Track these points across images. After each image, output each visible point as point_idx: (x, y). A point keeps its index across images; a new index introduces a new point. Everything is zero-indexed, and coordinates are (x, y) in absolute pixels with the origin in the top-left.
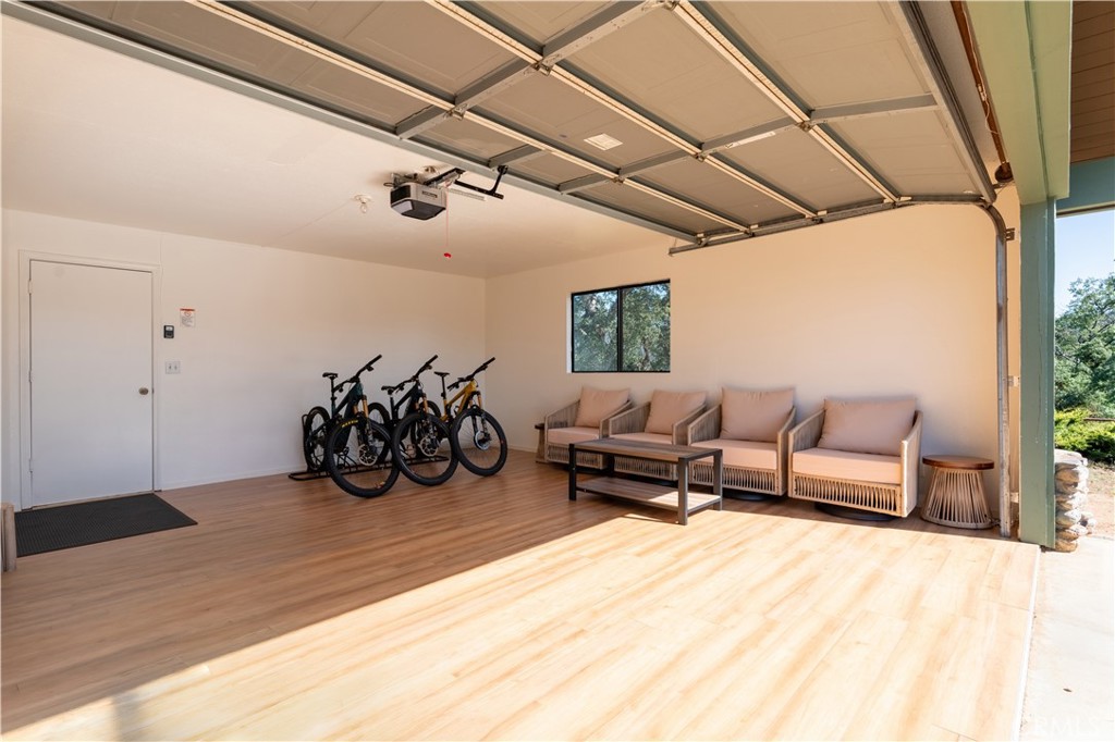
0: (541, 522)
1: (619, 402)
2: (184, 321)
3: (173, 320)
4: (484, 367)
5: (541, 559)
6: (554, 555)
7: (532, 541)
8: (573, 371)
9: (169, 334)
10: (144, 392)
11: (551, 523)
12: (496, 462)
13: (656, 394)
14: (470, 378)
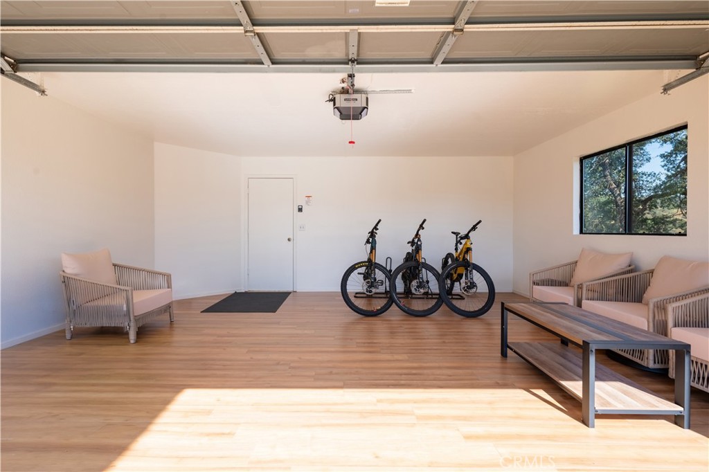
0: (439, 368)
1: (619, 265)
2: (307, 203)
3: (302, 202)
4: (474, 228)
5: (379, 401)
6: (393, 402)
7: (403, 382)
8: (581, 232)
9: (300, 210)
10: (289, 240)
11: (438, 372)
12: (481, 307)
13: (665, 260)
14: (467, 237)
